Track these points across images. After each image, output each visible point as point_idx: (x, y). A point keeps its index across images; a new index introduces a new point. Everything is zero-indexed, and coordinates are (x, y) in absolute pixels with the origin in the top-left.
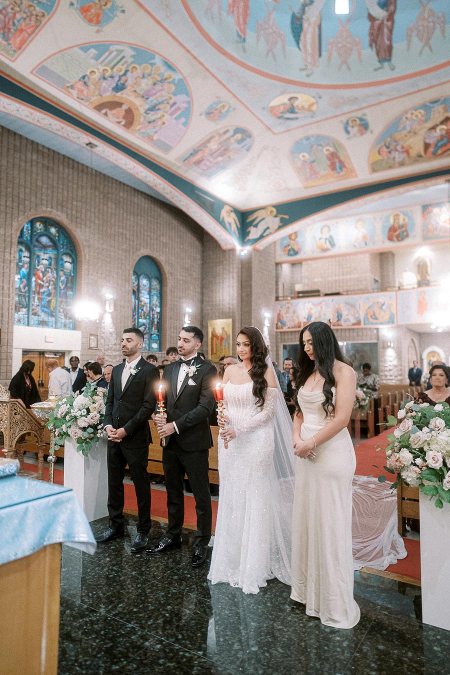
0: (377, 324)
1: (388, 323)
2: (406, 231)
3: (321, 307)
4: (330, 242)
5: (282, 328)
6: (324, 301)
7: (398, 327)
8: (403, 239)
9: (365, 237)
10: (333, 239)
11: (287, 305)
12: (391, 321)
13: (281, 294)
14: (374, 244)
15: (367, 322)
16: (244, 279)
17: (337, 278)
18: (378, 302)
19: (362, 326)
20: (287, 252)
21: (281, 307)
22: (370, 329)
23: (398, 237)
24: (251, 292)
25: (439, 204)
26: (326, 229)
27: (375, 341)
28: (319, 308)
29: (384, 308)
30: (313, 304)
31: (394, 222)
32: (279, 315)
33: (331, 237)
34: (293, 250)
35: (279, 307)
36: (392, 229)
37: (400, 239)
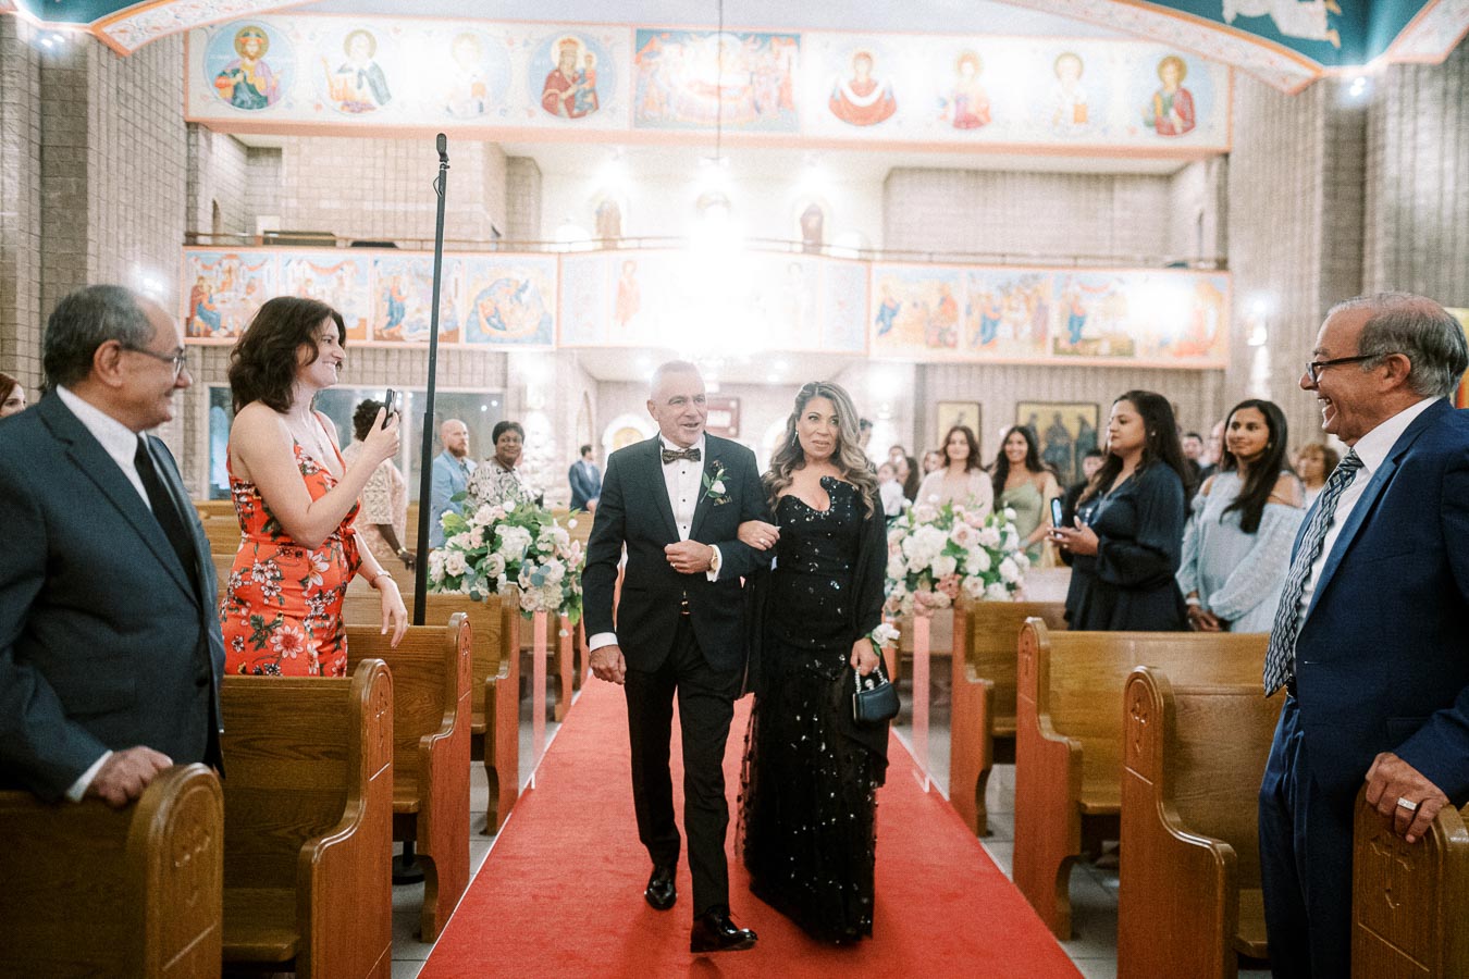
0: (502, 341)
1: (535, 340)
2: (593, 91)
3: (341, 278)
4: (373, 85)
5: (207, 334)
6: (349, 262)
7: (560, 353)
8: (582, 114)
9: (479, 89)
10: (382, 77)
11: (226, 264)
12: (542, 335)
13: (204, 224)
14: (504, 112)
15: (475, 333)
16: (52, 140)
17: (389, 207)
18: (508, 280)
19: (462, 344)
20: (229, 92)
21: (204, 267)
22: (485, 353)
23: (570, 103)
24: (83, 192)
25: (675, 36)
26: (360, 42)
27: (497, 390)
28: (335, 282)
29: (525, 297)
30: (314, 267)
31: (560, 64)
32: (196, 291)
33: (376, 67)
34: (252, 89)
35: (198, 267)
36: (556, 81)
37: (576, 112)
